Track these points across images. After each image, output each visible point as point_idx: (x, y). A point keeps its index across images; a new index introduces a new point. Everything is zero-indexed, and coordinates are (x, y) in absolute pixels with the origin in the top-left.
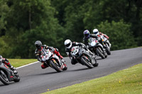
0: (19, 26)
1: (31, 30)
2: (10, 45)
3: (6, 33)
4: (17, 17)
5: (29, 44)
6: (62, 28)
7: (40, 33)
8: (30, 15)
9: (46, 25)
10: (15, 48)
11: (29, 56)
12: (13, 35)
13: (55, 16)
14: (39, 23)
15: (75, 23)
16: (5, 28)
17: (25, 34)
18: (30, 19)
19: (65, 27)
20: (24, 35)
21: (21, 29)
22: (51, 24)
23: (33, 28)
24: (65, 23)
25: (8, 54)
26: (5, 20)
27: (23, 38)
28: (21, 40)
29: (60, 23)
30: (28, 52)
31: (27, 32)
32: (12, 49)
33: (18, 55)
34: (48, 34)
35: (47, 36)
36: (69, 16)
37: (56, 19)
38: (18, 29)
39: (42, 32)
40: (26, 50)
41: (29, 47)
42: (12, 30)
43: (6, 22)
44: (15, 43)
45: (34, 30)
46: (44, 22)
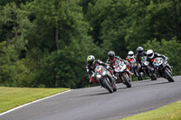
0: (43, 47)
1: (59, 52)
2: (31, 70)
4: (40, 34)
5: (56, 69)
6: (98, 48)
7: (69, 54)
8: (57, 32)
9: (77, 45)
10: (38, 74)
12: (36, 57)
13: (89, 33)
14: (68, 42)
15: (114, 42)
17: (51, 56)
18: (57, 37)
19: (101, 47)
21: (45, 49)
22: (83, 43)
23: (60, 49)
24: (101, 42)
26: (25, 38)
29: (95, 42)
31: (53, 53)
32: (34, 75)
34: (80, 56)
35: (79, 58)
36: (107, 33)
37: (90, 37)
38: (43, 50)
39: (72, 53)
40: (52, 77)
41: (55, 73)
42: (34, 51)
43: (27, 41)
44: (39, 68)
46: (74, 41)
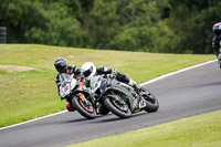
3: (171, 14)
11: (207, 50)
16: (170, 6)
20: (199, 16)
25: (173, 47)
27: (198, 22)
28: (194, 25)
30: (205, 43)
33: (189, 49)
45: (215, 8)
